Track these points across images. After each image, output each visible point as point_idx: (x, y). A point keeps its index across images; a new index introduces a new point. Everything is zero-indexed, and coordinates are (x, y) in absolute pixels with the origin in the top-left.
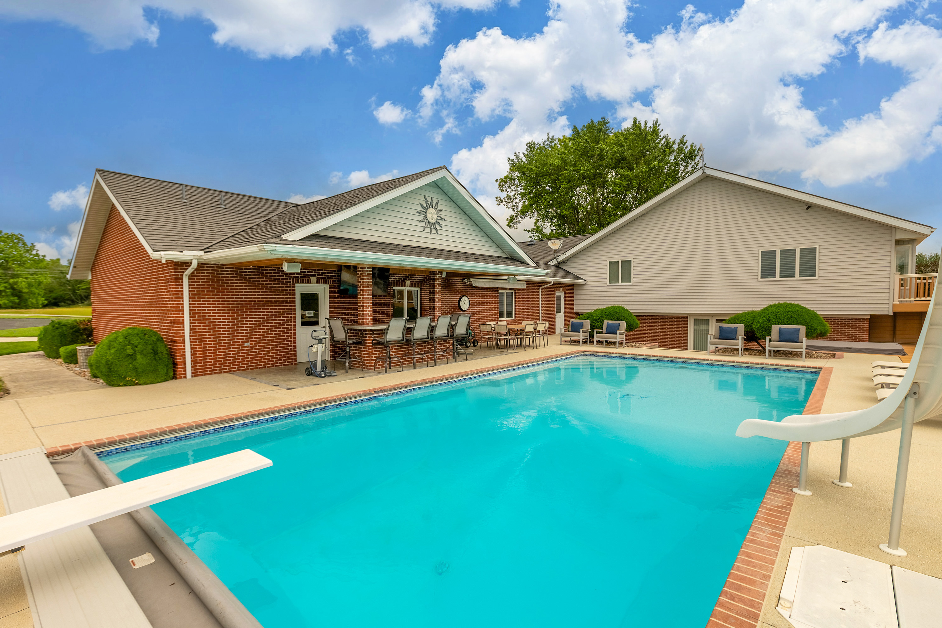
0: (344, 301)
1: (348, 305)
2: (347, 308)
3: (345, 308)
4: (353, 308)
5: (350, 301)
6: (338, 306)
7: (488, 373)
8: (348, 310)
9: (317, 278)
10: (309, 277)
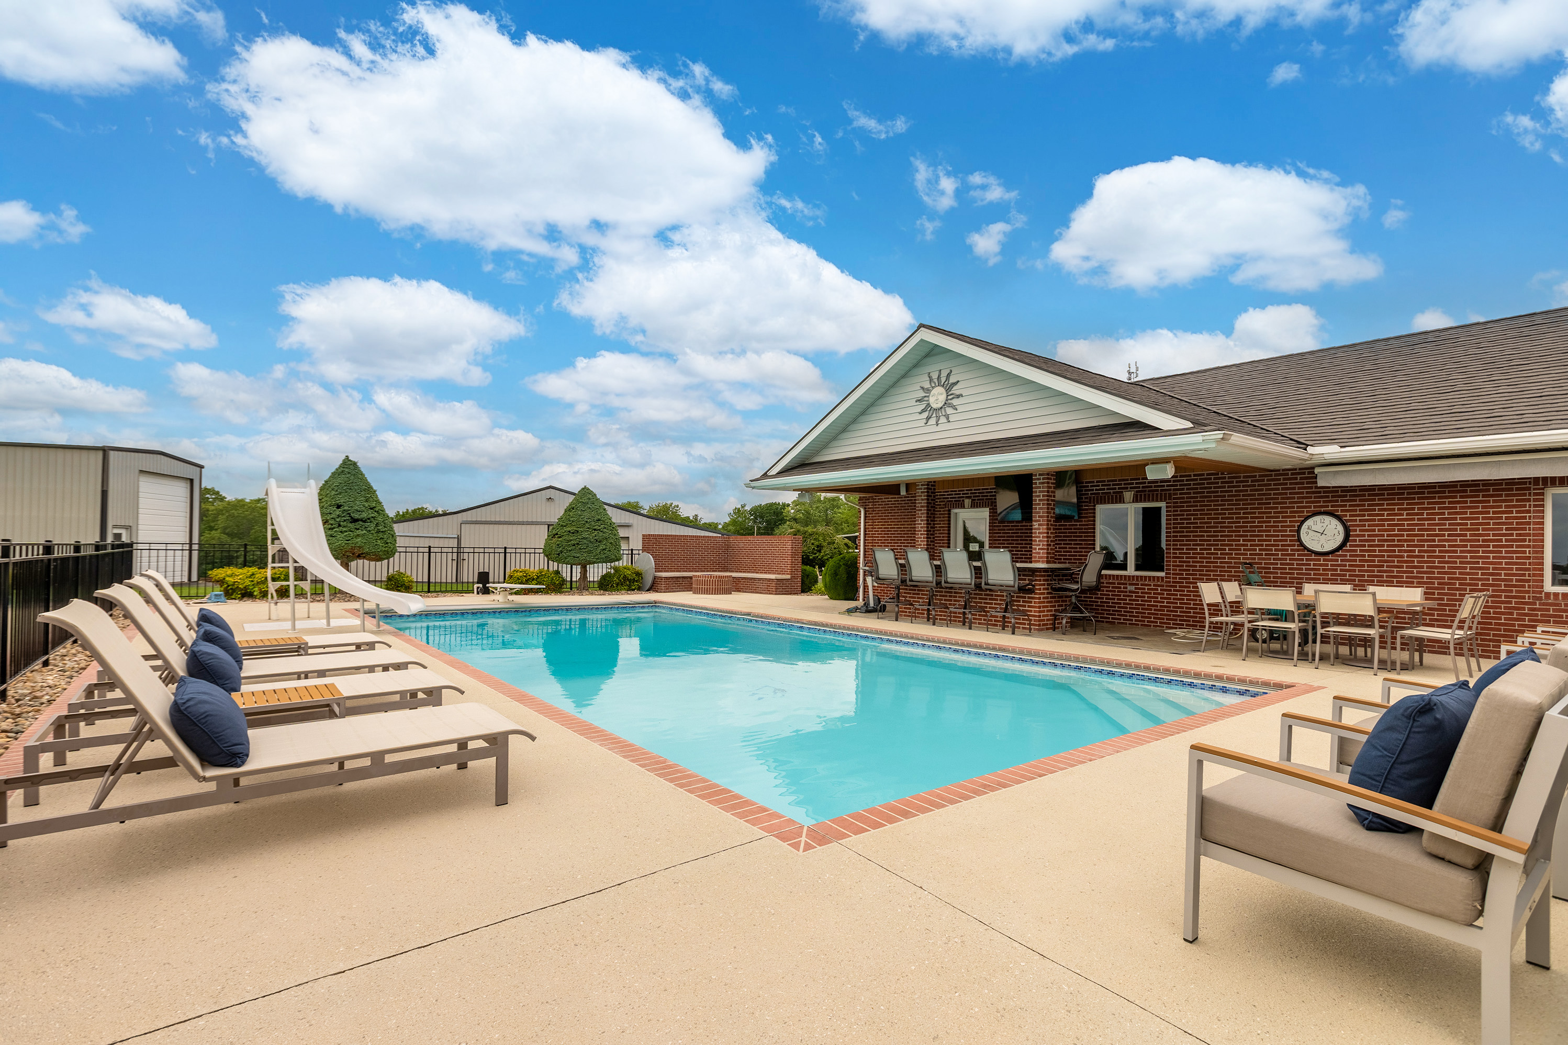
0: (1008, 530)
1: (1013, 537)
2: (1012, 540)
3: (1009, 540)
4: (1021, 540)
5: (1016, 530)
6: (999, 537)
7: (899, 639)
8: (1013, 544)
9: (973, 500)
10: (963, 501)
